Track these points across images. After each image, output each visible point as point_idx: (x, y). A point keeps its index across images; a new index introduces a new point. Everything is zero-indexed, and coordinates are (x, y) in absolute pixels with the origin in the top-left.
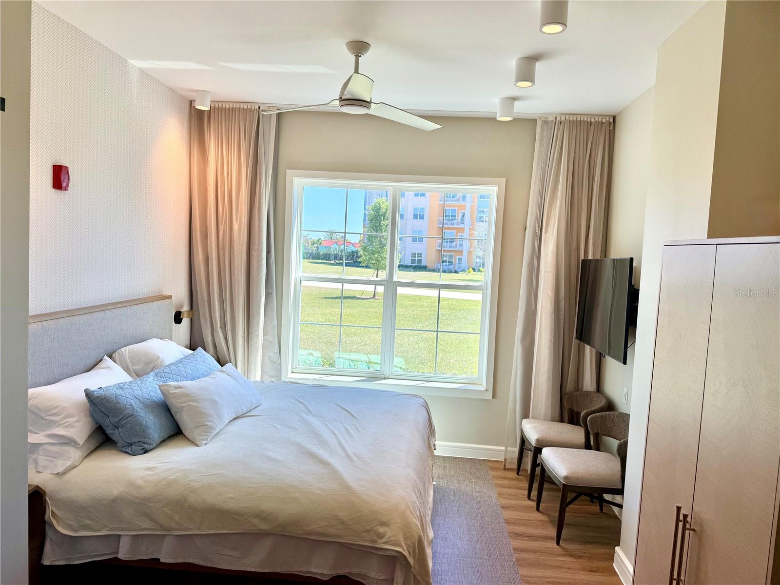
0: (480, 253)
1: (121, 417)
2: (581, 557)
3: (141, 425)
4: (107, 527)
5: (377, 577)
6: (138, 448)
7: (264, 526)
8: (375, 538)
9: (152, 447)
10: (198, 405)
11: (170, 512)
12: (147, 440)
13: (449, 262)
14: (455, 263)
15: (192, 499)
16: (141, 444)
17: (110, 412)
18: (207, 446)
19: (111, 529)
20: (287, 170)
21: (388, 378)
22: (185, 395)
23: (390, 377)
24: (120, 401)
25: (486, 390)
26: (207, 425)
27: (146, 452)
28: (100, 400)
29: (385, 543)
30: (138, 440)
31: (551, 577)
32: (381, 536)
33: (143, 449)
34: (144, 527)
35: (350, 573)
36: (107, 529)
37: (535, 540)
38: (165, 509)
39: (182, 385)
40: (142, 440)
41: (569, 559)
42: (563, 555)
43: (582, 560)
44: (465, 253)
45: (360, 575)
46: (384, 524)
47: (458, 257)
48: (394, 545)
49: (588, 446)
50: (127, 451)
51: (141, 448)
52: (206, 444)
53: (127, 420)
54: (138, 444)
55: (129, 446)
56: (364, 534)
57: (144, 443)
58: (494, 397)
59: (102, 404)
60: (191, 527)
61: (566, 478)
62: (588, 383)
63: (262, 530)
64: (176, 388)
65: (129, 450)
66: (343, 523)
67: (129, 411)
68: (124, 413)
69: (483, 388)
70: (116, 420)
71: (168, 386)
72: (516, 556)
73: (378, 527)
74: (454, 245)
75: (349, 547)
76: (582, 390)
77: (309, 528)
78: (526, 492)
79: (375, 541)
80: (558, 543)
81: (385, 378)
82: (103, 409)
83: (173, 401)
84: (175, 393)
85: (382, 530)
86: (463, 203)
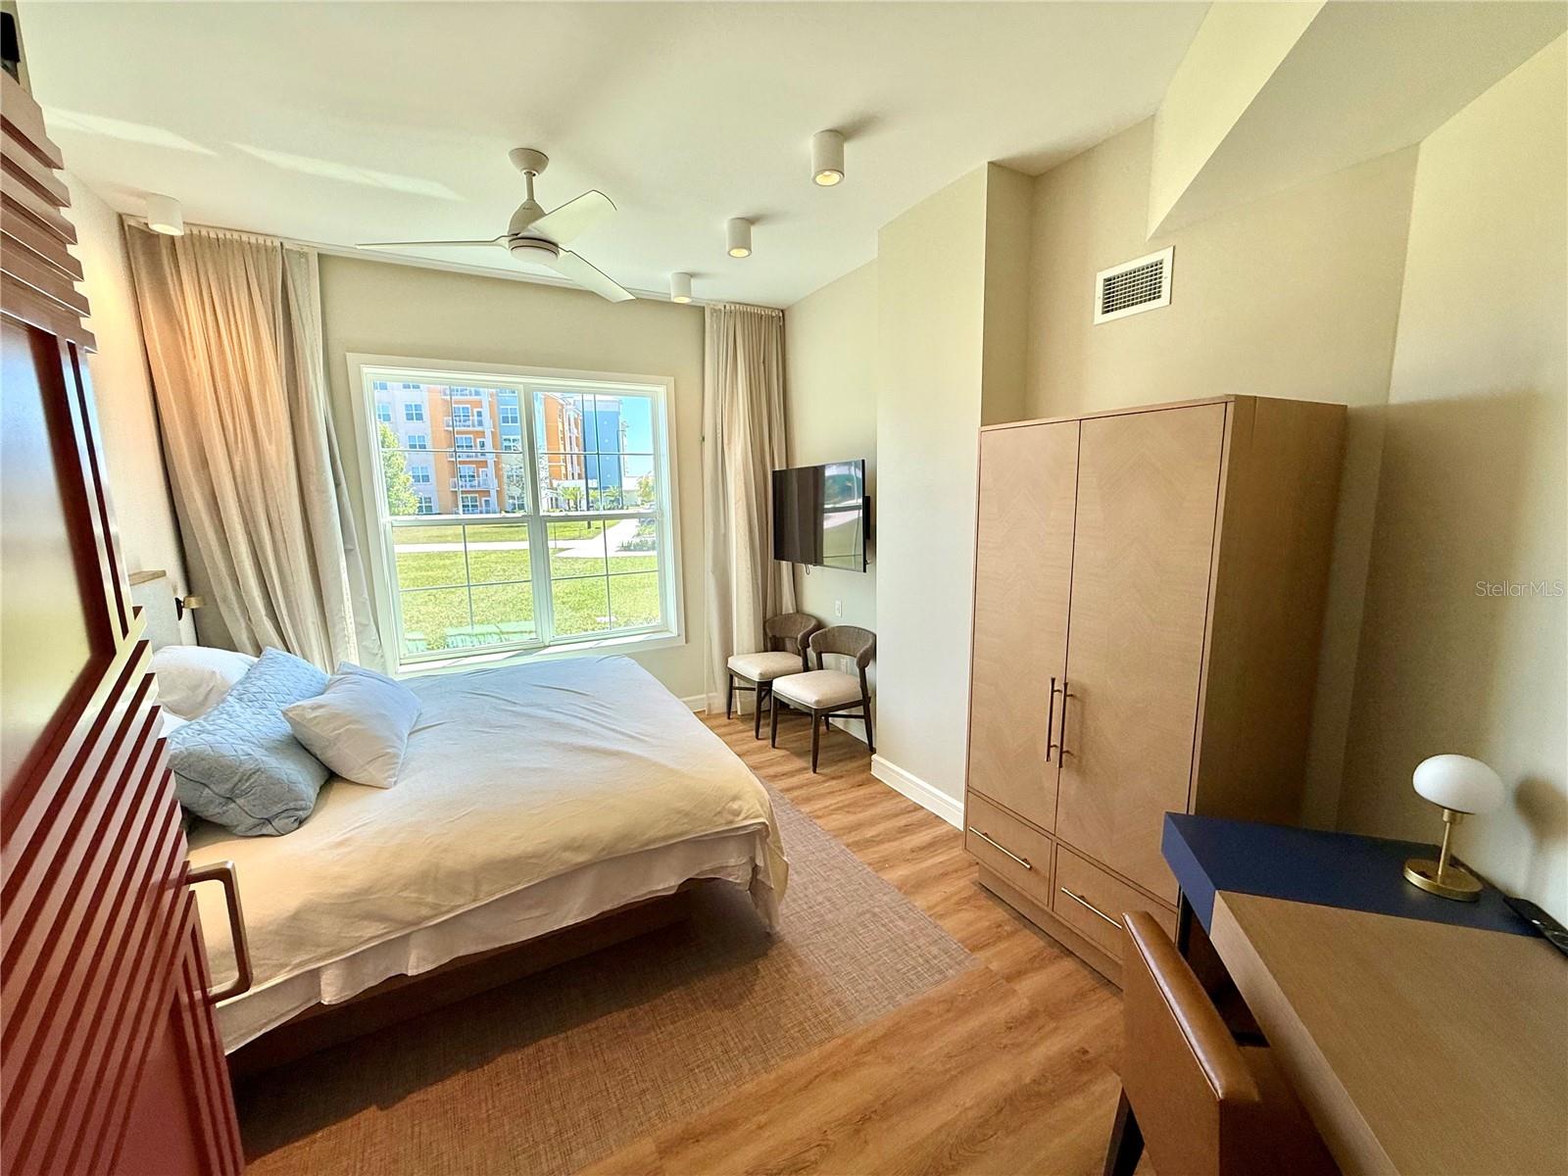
0: (516, 491)
1: (236, 779)
2: (842, 777)
3: (279, 782)
4: (287, 965)
5: (739, 863)
6: (286, 821)
7: (581, 858)
8: (731, 818)
9: (307, 813)
10: (362, 727)
11: (414, 895)
12: (301, 802)
13: (472, 506)
14: (481, 506)
15: (449, 862)
16: (290, 813)
17: (211, 776)
18: (398, 785)
19: (296, 967)
20: (347, 354)
21: (550, 646)
22: (334, 716)
23: (552, 643)
24: (225, 753)
25: (679, 635)
26: (389, 753)
27: (301, 822)
28: (182, 760)
29: (745, 819)
30: (284, 808)
31: (831, 805)
32: (737, 813)
33: (296, 820)
34: (369, 935)
35: (702, 873)
36: (288, 969)
37: (793, 776)
38: (404, 894)
39: (323, 703)
40: (292, 805)
41: (834, 782)
42: (824, 782)
43: (844, 779)
44: (493, 493)
45: (712, 871)
46: (735, 798)
47: (484, 499)
48: (756, 817)
49: (806, 669)
50: (264, 831)
51: (293, 819)
52: (395, 783)
53: (252, 780)
54: (284, 815)
55: (264, 823)
56: (715, 819)
57: (296, 810)
58: (686, 642)
59: (190, 765)
60: (461, 901)
61: (818, 702)
62: (788, 606)
63: (581, 863)
64: (314, 708)
65: (268, 829)
66: (687, 814)
67: (250, 766)
68: (241, 770)
69: (675, 633)
70: (228, 786)
71: (300, 708)
72: (788, 796)
73: (731, 803)
74: (476, 483)
75: (703, 841)
76: (781, 614)
77: (647, 836)
78: (754, 733)
79: (731, 822)
80: (815, 772)
81: (546, 647)
82: (192, 774)
83: (317, 731)
84: (316, 717)
85: (735, 806)
86: (480, 429)
